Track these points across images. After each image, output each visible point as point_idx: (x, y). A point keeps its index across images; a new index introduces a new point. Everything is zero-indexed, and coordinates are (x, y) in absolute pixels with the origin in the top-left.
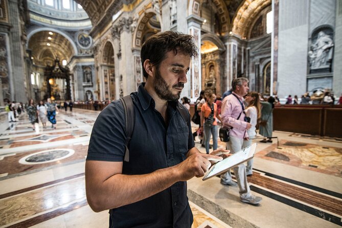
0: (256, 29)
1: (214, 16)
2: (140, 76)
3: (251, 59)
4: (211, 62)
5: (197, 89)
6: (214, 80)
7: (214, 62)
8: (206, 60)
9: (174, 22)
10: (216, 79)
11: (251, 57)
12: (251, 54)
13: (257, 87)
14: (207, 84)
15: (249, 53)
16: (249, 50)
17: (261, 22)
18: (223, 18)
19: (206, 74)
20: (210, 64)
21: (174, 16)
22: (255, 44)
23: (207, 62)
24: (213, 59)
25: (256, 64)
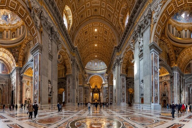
0: (188, 69)
1: (167, 55)
2: (124, 89)
3: (185, 84)
4: (165, 81)
5: (156, 96)
6: (167, 93)
7: (167, 82)
8: (162, 81)
9: (141, 51)
10: (168, 92)
11: (185, 83)
12: (186, 82)
13: (189, 98)
14: (162, 94)
15: (184, 81)
16: (184, 79)
17: (190, 66)
18: (172, 57)
19: (162, 89)
20: (165, 82)
21: (141, 47)
22: (187, 77)
23: (163, 82)
24: (166, 80)
25: (188, 87)
